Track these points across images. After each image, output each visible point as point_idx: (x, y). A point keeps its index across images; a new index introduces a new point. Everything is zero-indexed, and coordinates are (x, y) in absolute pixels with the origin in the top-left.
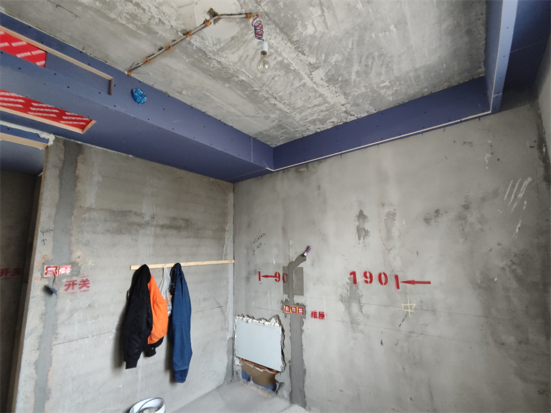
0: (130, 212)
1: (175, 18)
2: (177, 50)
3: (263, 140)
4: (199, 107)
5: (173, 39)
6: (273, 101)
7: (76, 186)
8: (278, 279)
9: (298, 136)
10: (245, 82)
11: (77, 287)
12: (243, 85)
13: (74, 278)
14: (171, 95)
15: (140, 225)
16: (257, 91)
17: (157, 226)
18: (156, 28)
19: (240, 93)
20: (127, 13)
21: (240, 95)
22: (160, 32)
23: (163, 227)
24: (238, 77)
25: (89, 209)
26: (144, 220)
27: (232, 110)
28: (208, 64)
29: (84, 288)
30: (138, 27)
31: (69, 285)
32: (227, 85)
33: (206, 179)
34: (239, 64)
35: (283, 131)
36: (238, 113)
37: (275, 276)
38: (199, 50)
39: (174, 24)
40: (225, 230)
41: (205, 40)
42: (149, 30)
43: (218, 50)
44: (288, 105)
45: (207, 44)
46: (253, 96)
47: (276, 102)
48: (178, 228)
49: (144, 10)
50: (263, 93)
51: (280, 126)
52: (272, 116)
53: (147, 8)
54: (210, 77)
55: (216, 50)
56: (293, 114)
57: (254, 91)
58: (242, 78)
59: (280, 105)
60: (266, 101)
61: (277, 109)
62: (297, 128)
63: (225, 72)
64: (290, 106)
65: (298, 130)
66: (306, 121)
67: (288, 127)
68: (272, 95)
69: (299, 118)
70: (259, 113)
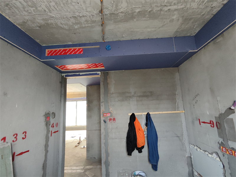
0: (126, 92)
1: (93, 10)
2: (106, 21)
3: (182, 35)
4: (135, 38)
5: (101, 18)
6: (166, 9)
7: (108, 86)
8: (212, 125)
9: (208, 17)
10: (141, 11)
11: (112, 120)
12: (142, 14)
13: (111, 118)
14: (122, 40)
15: (130, 97)
16: (151, 11)
17: (137, 96)
18: (94, 19)
19: (144, 19)
20: (85, 22)
21: (145, 20)
22: (96, 19)
23: (140, 96)
24: (135, 12)
25: (113, 93)
26: (132, 95)
27: (149, 30)
28: (119, 17)
29: (114, 121)
30: (91, 24)
31: (110, 120)
32: (135, 20)
33: (159, 70)
34: (129, 5)
35: (192, 21)
36: (153, 29)
37: (210, 123)
38: (111, 14)
39: (95, 12)
40: (175, 94)
41: (108, 8)
42: (94, 22)
43: (116, 7)
44: (178, 3)
45: (110, 9)
46: (152, 15)
47: (169, 8)
48: (147, 96)
49: (86, 16)
50: (155, 9)
51: (186, 20)
52: (174, 17)
53: (85, 15)
54: (126, 22)
55: (115, 8)
56: (188, 6)
57: (149, 12)
58: (137, 10)
59: (173, 8)
60: (161, 12)
61: (174, 11)
62: (202, 13)
63: (128, 15)
64: (180, 3)
65: (204, 13)
66: (204, 3)
67: (193, 17)
68: (161, 6)
69: (196, 4)
70: (164, 22)
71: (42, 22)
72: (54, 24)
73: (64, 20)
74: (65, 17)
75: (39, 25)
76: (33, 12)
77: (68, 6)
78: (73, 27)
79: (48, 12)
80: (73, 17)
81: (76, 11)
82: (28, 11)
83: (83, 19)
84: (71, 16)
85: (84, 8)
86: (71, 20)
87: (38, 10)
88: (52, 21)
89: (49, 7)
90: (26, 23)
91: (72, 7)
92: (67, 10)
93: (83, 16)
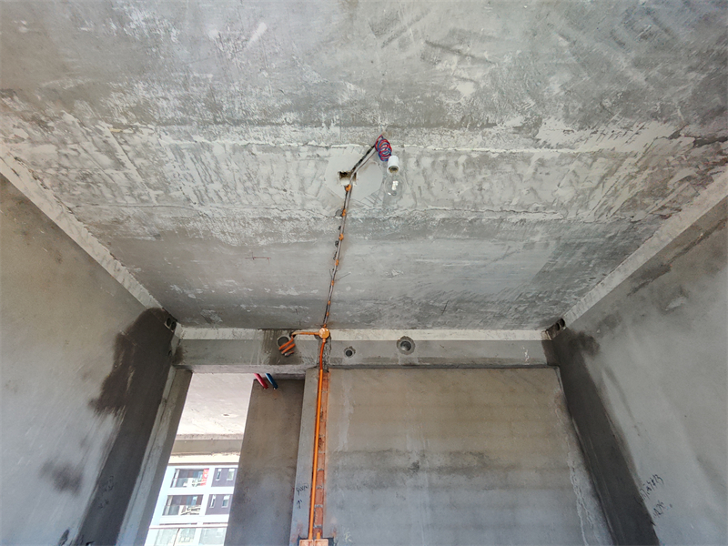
0: (390, 450)
1: (322, 207)
2: (350, 235)
5: (337, 227)
6: (515, 218)
10: (448, 219)
12: (451, 225)
16: (475, 220)
17: (431, 470)
18: (318, 228)
19: (455, 236)
20: (291, 232)
21: (458, 239)
22: (324, 229)
23: (440, 470)
24: (433, 220)
25: (342, 453)
26: (411, 461)
27: (467, 263)
28: (388, 228)
30: (307, 237)
32: (431, 237)
34: (418, 204)
35: (583, 249)
36: (480, 262)
38: (367, 220)
39: (325, 212)
41: (362, 206)
42: (316, 234)
43: (384, 206)
45: (368, 208)
46: (477, 230)
47: (522, 217)
49: (297, 219)
50: (487, 217)
51: (568, 246)
52: (536, 238)
53: (297, 216)
54: (404, 241)
55: (381, 208)
56: (572, 216)
57: (471, 222)
58: (439, 217)
59: (533, 217)
60: (502, 224)
61: (535, 224)
62: (607, 233)
63: (414, 224)
64: (552, 208)
65: (613, 234)
66: (612, 212)
67: (586, 240)
68: (502, 211)
69: (592, 215)
70: (509, 247)
71: (170, 225)
72: (201, 232)
73: (233, 225)
74: (238, 217)
75: (157, 231)
76: (154, 200)
77: (256, 195)
78: (254, 241)
79: (197, 202)
80: (260, 218)
81: (273, 206)
82: (140, 195)
83: (289, 225)
84: (257, 217)
85: (299, 202)
86: (253, 224)
87: (170, 197)
88: (198, 225)
89: (203, 193)
90: (121, 223)
91: (265, 197)
92: (250, 203)
93: (290, 219)
